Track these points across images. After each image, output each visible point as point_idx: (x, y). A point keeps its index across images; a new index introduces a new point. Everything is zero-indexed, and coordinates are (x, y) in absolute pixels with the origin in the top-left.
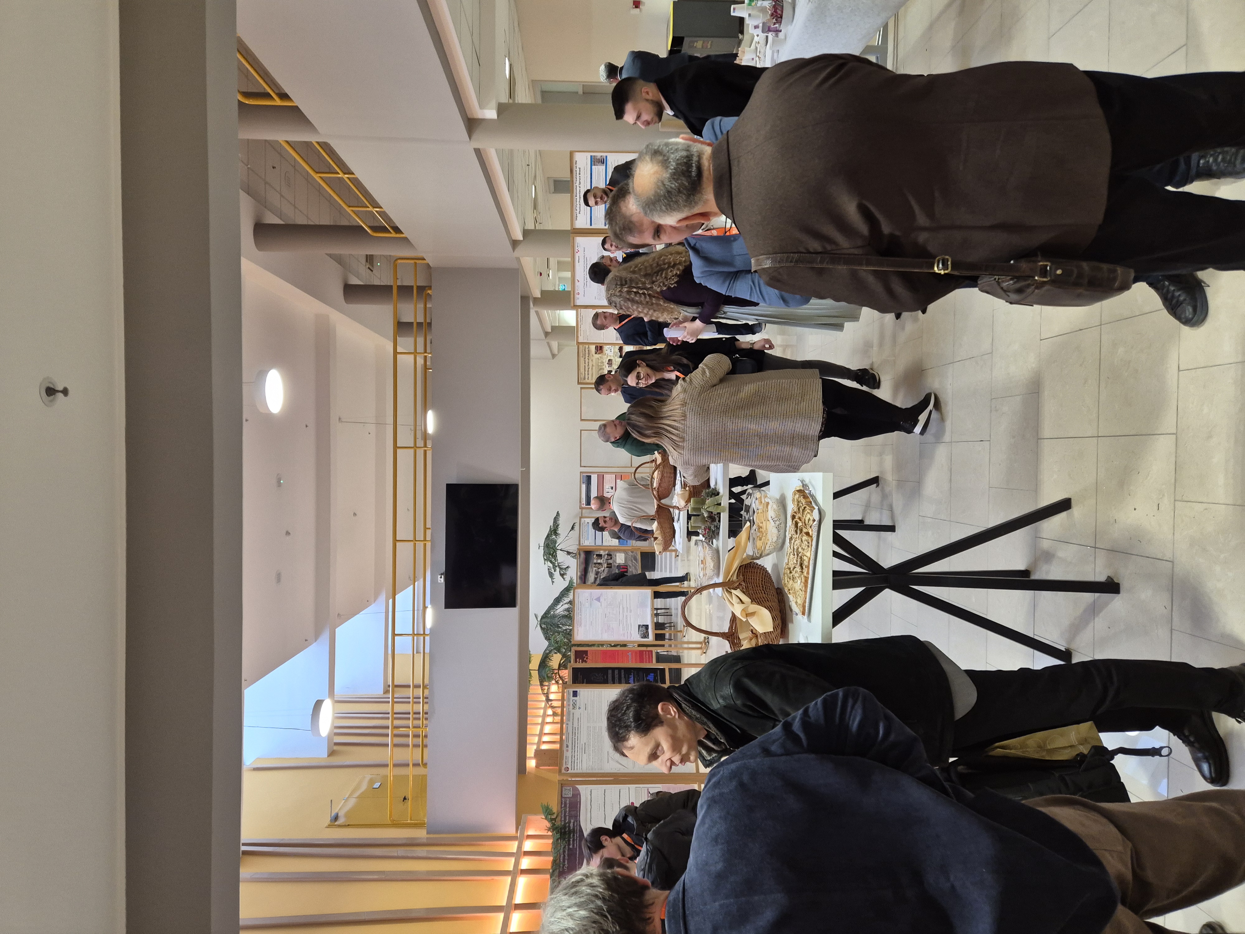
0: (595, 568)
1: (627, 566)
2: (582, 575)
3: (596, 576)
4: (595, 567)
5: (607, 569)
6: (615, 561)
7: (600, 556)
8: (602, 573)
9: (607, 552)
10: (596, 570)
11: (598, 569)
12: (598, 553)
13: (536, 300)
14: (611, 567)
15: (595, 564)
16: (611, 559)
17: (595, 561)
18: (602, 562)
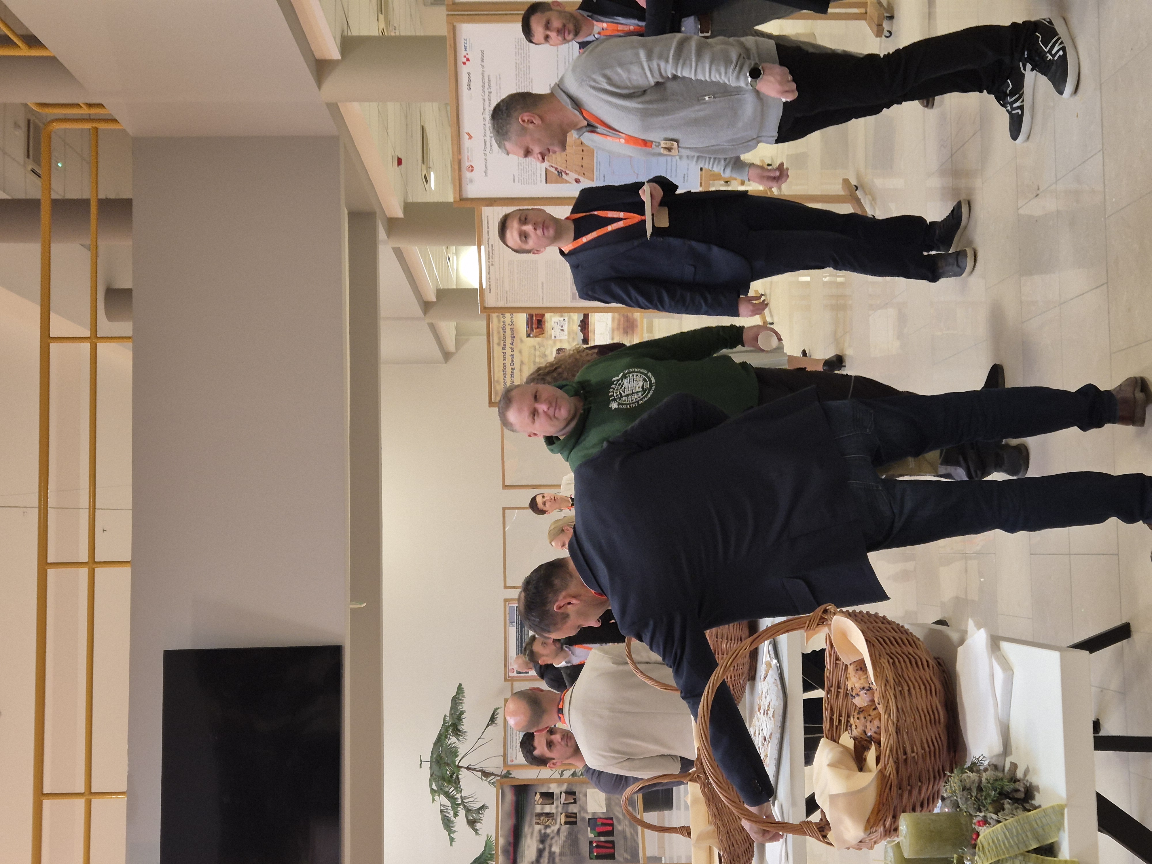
0: (537, 827)
1: (612, 819)
2: (509, 844)
3: (541, 846)
4: (538, 823)
5: (565, 828)
6: (584, 809)
7: (548, 796)
8: (556, 838)
9: (564, 787)
10: (540, 831)
11: (547, 827)
12: (544, 790)
13: (392, 224)
14: (575, 823)
15: (539, 815)
16: (575, 802)
17: (538, 809)
18: (554, 811)
